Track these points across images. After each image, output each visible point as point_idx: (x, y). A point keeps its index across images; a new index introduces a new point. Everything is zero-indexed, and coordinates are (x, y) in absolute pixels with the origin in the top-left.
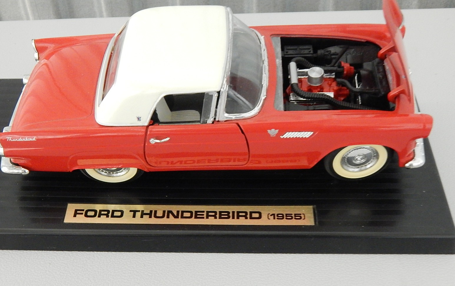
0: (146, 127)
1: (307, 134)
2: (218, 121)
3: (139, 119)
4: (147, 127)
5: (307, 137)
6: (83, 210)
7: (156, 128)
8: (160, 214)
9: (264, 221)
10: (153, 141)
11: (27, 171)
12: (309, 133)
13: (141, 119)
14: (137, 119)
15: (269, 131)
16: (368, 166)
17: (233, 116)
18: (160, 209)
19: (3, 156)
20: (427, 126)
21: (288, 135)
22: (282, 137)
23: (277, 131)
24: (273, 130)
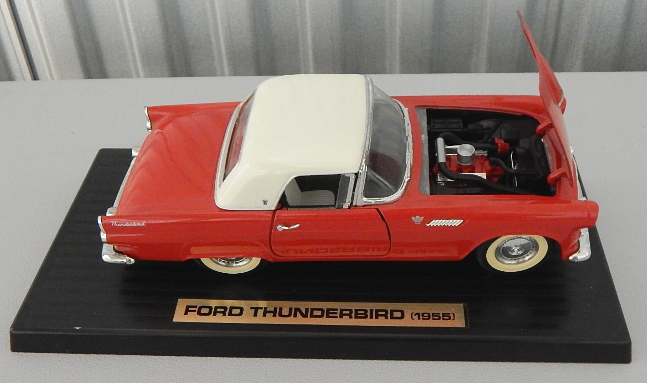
0: (272, 212)
1: (457, 222)
2: (356, 206)
3: (265, 202)
4: (274, 211)
5: (457, 225)
6: (196, 307)
7: (284, 214)
8: (285, 312)
9: (407, 322)
10: (280, 228)
11: (132, 260)
12: (459, 221)
13: (268, 203)
14: (263, 203)
15: (413, 218)
16: (527, 258)
17: (372, 201)
18: (286, 306)
19: (105, 243)
20: (592, 215)
21: (435, 223)
22: (428, 225)
23: (422, 218)
24: (418, 217)
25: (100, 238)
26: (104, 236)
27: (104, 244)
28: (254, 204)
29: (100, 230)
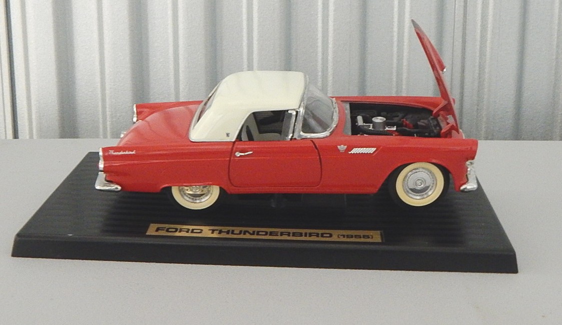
0: (232, 143)
1: (371, 150)
2: (295, 139)
3: (228, 135)
4: (234, 143)
5: (372, 152)
6: (165, 228)
7: (239, 146)
8: (237, 232)
9: (335, 238)
10: (238, 154)
11: (119, 188)
12: (373, 149)
13: (230, 135)
14: (226, 135)
15: (339, 147)
17: (309, 135)
18: (237, 230)
19: (101, 171)
20: (474, 148)
21: (355, 151)
22: (350, 153)
23: (346, 147)
24: (342, 146)
25: (98, 167)
26: (101, 165)
27: (100, 173)
28: (220, 137)
29: (99, 159)
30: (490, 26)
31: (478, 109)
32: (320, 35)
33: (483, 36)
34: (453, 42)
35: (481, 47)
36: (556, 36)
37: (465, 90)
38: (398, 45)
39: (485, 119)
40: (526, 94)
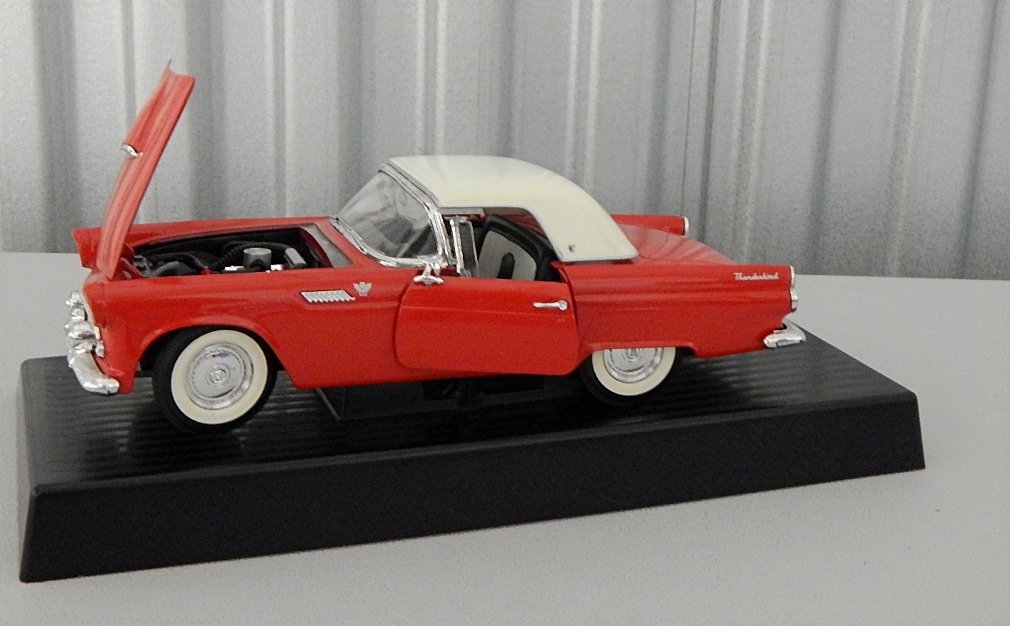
30: (765, 35)
31: (737, 202)
32: (420, 46)
33: (751, 56)
34: (691, 66)
35: (746, 79)
36: (900, 59)
37: (712, 163)
38: (578, 71)
39: (749, 224)
40: (835, 174)
